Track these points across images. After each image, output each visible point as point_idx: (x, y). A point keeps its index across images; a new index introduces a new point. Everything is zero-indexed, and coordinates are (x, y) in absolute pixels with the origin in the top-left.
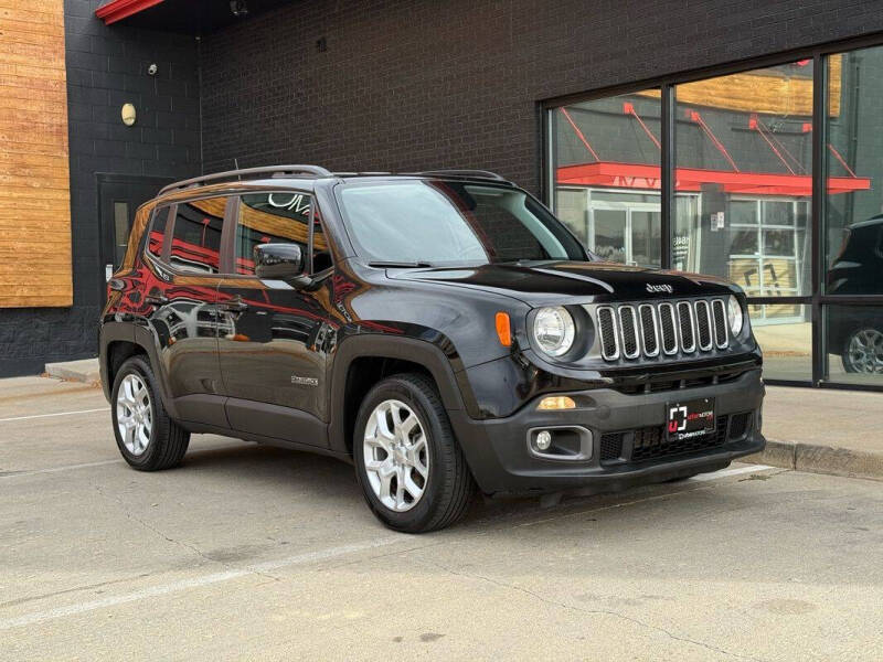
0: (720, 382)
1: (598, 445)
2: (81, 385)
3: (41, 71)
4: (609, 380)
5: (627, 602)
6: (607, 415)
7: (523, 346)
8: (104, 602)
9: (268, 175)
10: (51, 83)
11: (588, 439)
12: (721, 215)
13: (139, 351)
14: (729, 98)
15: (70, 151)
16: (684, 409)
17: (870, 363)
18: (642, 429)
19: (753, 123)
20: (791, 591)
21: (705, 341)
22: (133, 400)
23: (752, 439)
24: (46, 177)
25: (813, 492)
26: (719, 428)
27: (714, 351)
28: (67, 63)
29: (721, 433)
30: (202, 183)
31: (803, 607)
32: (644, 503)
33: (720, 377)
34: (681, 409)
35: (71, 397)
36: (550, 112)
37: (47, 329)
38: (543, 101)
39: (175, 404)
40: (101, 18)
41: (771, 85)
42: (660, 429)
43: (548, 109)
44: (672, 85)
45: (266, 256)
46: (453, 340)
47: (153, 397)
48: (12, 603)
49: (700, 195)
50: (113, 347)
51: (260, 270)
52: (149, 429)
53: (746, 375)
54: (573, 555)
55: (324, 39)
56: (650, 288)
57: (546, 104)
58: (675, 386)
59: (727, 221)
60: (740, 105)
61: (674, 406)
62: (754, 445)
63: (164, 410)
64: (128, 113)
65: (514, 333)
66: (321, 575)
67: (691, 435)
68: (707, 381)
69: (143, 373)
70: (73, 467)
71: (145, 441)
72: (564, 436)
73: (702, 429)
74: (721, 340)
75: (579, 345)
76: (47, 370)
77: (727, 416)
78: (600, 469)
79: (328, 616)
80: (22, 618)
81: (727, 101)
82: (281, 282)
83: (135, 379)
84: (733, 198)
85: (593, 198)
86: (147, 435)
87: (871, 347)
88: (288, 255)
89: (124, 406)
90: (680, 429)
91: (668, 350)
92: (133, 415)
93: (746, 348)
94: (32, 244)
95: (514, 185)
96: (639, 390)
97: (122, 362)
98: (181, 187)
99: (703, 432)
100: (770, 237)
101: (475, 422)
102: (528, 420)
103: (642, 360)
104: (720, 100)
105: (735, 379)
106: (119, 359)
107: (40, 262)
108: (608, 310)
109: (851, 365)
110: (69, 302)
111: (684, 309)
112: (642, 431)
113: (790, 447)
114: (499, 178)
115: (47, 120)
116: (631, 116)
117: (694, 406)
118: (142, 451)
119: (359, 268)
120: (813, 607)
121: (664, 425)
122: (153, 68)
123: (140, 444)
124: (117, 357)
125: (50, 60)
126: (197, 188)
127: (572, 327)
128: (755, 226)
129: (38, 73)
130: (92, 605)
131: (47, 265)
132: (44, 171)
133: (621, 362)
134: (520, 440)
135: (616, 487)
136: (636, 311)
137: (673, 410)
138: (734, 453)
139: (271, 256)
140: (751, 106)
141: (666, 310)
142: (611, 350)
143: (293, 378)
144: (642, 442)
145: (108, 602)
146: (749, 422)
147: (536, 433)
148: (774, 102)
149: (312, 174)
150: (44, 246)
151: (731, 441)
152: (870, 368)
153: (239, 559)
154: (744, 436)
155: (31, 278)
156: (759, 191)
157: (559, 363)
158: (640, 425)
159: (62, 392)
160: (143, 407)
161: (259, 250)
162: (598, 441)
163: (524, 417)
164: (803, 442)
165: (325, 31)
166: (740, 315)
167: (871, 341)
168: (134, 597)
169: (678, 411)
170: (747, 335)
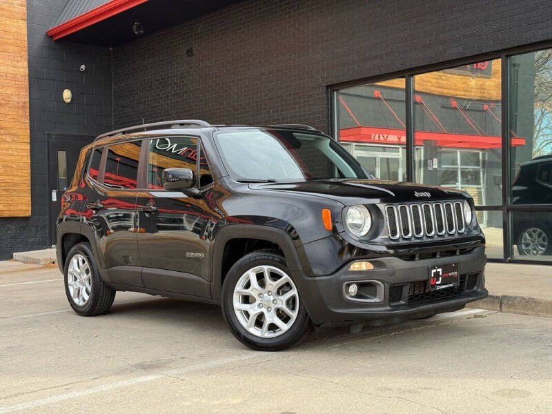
0: (461, 254)
1: (387, 293)
2: (36, 266)
3: (13, 69)
4: (391, 251)
5: (410, 391)
6: (393, 274)
7: (340, 229)
8: (71, 395)
9: (169, 126)
10: (18, 76)
11: (382, 289)
12: (435, 160)
13: (83, 239)
14: (440, 87)
15: (30, 118)
16: (440, 270)
17: (535, 249)
18: (414, 283)
19: (454, 103)
20: (514, 384)
21: (451, 228)
22: (78, 270)
23: (480, 290)
24: (14, 135)
25: (515, 325)
26: (461, 283)
27: (456, 234)
28: (29, 64)
29: (461, 286)
30: (124, 133)
31: (523, 394)
32: (410, 332)
33: (461, 250)
34: (438, 270)
35: (32, 273)
36: (335, 93)
37: (15, 231)
38: (330, 86)
39: (108, 272)
40: (50, 36)
41: (464, 81)
42: (425, 283)
43: (334, 91)
44: (412, 75)
45: (170, 176)
46: (294, 226)
47: (92, 269)
48: (11, 396)
49: (422, 148)
50: (65, 237)
51: (166, 185)
52: (90, 289)
53: (476, 250)
54: (369, 364)
55: (191, 49)
56: (417, 194)
57: (333, 88)
58: (434, 255)
59: (440, 163)
60: (446, 92)
61: (434, 268)
62: (481, 294)
63: (100, 277)
64: (67, 95)
65: (333, 221)
66: (210, 377)
67: (444, 287)
68: (453, 253)
69: (86, 254)
70: (39, 314)
71: (87, 297)
72: (366, 287)
73: (451, 283)
74: (460, 227)
75: (374, 229)
76: (14, 257)
77: (465, 275)
78: (389, 308)
79: (218, 402)
80: (18, 405)
81: (438, 90)
82: (180, 193)
83: (80, 257)
84: (443, 149)
85: (356, 150)
86: (88, 294)
87: (535, 239)
88: (183, 175)
89: (72, 274)
90: (438, 283)
91: (429, 233)
92: (78, 280)
93: (475, 233)
94: (7, 177)
95: (323, 133)
96: (412, 258)
97: (72, 247)
98: (110, 135)
99: (452, 285)
100: (464, 174)
101: (310, 278)
102: (343, 277)
103: (413, 239)
104: (433, 89)
105: (470, 251)
106: (69, 244)
107: (11, 188)
108: (392, 208)
109: (523, 250)
110: (29, 214)
111: (438, 207)
112: (414, 284)
113: (498, 298)
114: (313, 129)
115: (15, 99)
116: (379, 99)
117: (446, 268)
118: (84, 304)
119: (231, 183)
120: (529, 394)
121: (428, 280)
122: (83, 67)
123: (83, 299)
124: (67, 245)
125: (18, 61)
126: (120, 136)
127: (369, 218)
128: (456, 166)
129: (10, 70)
130: (63, 397)
131: (14, 191)
132: (14, 131)
133: (401, 240)
134: (339, 289)
135: (396, 320)
136: (409, 208)
137: (434, 271)
138: (471, 299)
139: (173, 177)
140: (453, 93)
141: (427, 208)
142: (394, 233)
143: (187, 254)
144: (414, 291)
145: (74, 394)
146: (478, 279)
147: (348, 285)
148: (466, 91)
149: (199, 125)
150: (13, 178)
151: (467, 291)
152: (535, 252)
153: (155, 368)
154: (475, 288)
155: (5, 198)
156: (459, 145)
157: (362, 240)
158: (413, 280)
159: (24, 270)
160: (85, 275)
161: (166, 173)
162: (388, 290)
163: (340, 275)
164: (505, 294)
165: (192, 44)
166: (470, 213)
167: (535, 235)
168: (91, 391)
169: (435, 271)
170: (475, 225)
